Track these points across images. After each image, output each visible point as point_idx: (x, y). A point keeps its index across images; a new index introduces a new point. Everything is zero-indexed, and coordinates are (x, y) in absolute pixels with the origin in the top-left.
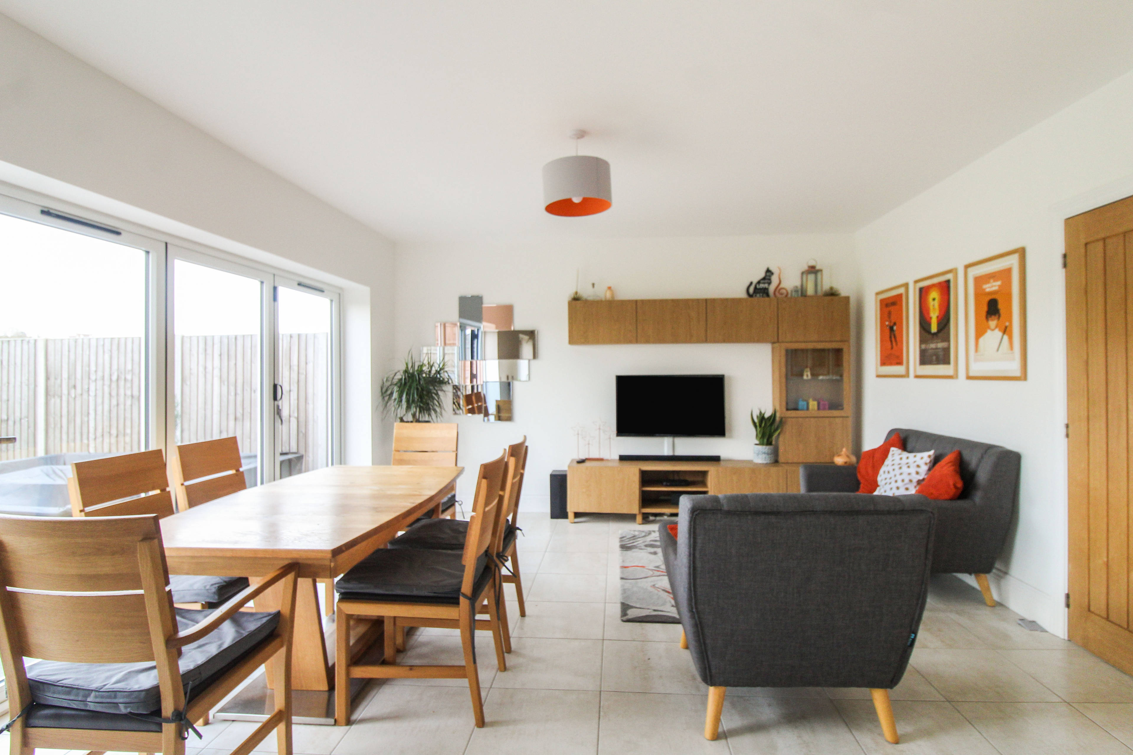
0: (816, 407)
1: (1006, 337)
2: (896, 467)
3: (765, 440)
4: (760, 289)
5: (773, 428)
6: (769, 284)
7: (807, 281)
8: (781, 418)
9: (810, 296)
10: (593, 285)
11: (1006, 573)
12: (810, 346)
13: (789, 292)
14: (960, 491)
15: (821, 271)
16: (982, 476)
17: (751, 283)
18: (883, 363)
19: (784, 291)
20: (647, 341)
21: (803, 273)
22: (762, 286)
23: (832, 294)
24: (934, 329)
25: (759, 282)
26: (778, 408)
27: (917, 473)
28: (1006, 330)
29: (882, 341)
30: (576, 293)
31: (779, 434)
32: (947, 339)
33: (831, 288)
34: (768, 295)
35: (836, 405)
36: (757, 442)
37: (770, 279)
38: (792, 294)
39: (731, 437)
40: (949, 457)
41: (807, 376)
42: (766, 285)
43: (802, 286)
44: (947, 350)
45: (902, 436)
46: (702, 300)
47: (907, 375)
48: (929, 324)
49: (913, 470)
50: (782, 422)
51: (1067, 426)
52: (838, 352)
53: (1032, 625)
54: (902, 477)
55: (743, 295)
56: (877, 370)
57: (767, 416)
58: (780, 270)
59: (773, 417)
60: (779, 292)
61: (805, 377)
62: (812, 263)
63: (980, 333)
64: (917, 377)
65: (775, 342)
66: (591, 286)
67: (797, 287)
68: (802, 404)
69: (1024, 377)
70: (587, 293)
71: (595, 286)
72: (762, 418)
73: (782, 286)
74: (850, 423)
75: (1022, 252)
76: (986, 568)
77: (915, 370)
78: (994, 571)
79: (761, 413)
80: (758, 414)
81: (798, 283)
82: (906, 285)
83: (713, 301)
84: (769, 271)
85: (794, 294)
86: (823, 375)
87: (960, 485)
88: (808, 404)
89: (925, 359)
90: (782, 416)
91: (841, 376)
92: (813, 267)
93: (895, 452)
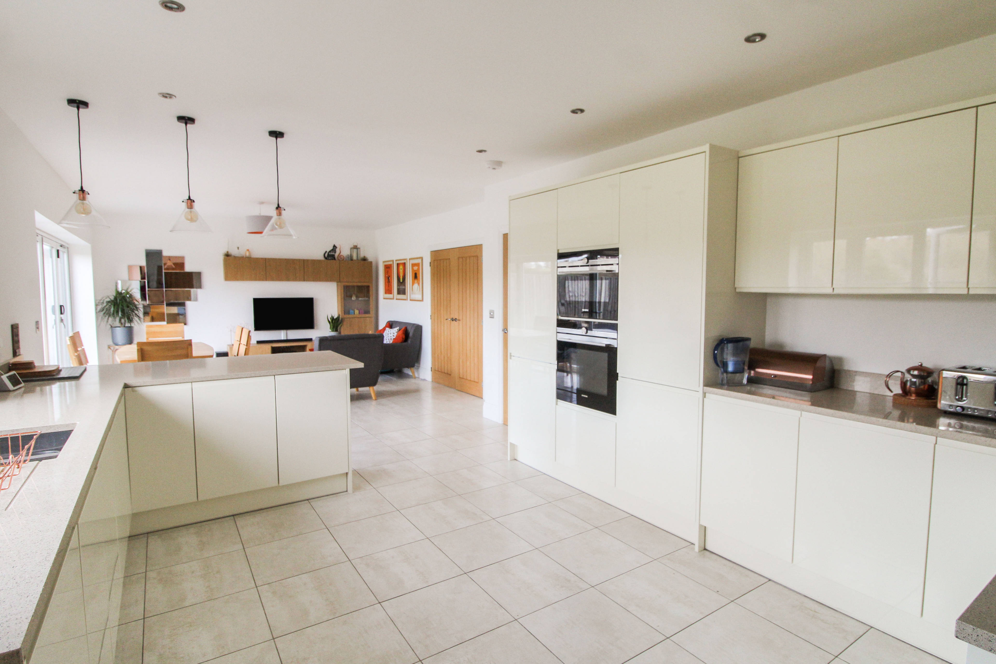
0: (358, 313)
1: (419, 286)
2: (387, 334)
3: (335, 329)
4: (330, 255)
5: (338, 323)
6: (335, 252)
7: (353, 252)
8: (342, 319)
9: (355, 260)
10: (238, 248)
11: (419, 367)
12: (355, 284)
13: (345, 257)
14: (404, 339)
15: (360, 248)
16: (411, 334)
17: (326, 252)
18: (386, 293)
19: (341, 257)
20: (272, 279)
21: (351, 248)
22: (331, 253)
23: (364, 259)
24: (401, 281)
25: (330, 252)
26: (340, 314)
27: (393, 336)
28: (419, 284)
29: (385, 283)
30: (228, 252)
31: (341, 326)
32: (405, 286)
33: (364, 257)
34: (334, 259)
35: (367, 312)
36: (331, 331)
37: (335, 250)
38: (346, 259)
39: (317, 329)
40: (403, 328)
41: (354, 298)
42: (334, 253)
43: (351, 254)
44: (404, 289)
45: (391, 323)
46: (302, 260)
47: (393, 299)
48: (400, 279)
49: (392, 335)
50: (343, 320)
51: (431, 316)
52: (368, 287)
53: (424, 380)
54: (388, 338)
55: (322, 258)
56: (383, 296)
57: (335, 318)
58: (340, 246)
59: (338, 318)
60: (340, 257)
61: (353, 299)
62: (355, 244)
63: (413, 284)
64: (396, 299)
65: (339, 281)
66: (237, 249)
67: (348, 255)
68: (351, 311)
69: (422, 300)
70: (234, 252)
71: (239, 248)
72: (333, 318)
73: (341, 254)
74: (373, 320)
75: (422, 258)
76: (413, 366)
77: (396, 297)
78: (415, 367)
79: (332, 316)
80: (331, 317)
81: (349, 253)
82: (393, 261)
83: (308, 260)
84: (334, 246)
85: (347, 258)
86: (361, 297)
87: (404, 337)
88: (354, 312)
89: (399, 293)
90: (343, 317)
91: (369, 298)
92: (356, 246)
93: (387, 329)
